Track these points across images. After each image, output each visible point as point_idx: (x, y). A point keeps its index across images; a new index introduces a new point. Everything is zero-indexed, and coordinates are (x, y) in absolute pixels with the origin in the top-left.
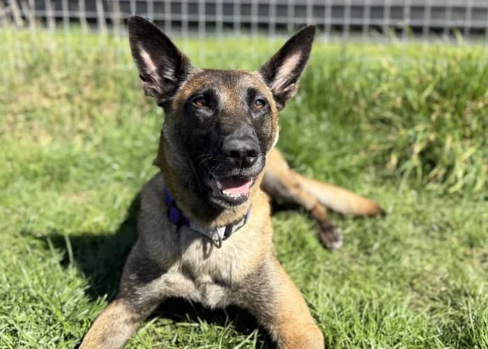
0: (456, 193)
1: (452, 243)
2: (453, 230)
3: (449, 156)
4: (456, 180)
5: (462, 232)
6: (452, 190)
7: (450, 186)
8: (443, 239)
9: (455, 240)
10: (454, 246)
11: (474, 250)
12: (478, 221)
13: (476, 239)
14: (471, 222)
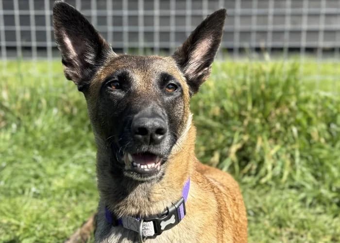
0: (266, 184)
1: (265, 225)
2: (265, 214)
3: (259, 153)
4: (266, 173)
5: (272, 215)
6: (263, 181)
7: (261, 178)
8: (257, 222)
9: (267, 222)
10: (266, 227)
11: (283, 229)
12: (284, 206)
13: (284, 221)
14: (279, 206)
